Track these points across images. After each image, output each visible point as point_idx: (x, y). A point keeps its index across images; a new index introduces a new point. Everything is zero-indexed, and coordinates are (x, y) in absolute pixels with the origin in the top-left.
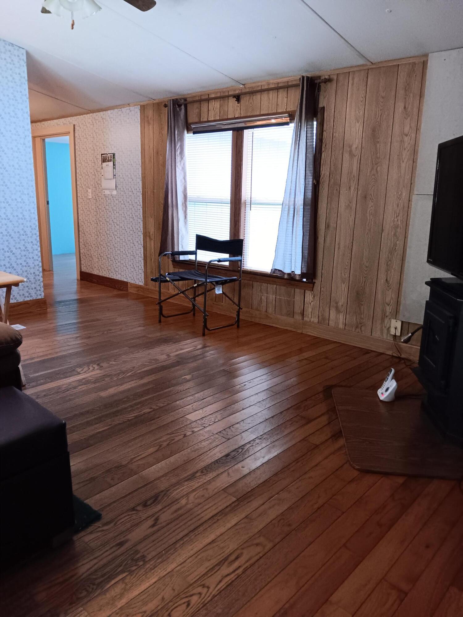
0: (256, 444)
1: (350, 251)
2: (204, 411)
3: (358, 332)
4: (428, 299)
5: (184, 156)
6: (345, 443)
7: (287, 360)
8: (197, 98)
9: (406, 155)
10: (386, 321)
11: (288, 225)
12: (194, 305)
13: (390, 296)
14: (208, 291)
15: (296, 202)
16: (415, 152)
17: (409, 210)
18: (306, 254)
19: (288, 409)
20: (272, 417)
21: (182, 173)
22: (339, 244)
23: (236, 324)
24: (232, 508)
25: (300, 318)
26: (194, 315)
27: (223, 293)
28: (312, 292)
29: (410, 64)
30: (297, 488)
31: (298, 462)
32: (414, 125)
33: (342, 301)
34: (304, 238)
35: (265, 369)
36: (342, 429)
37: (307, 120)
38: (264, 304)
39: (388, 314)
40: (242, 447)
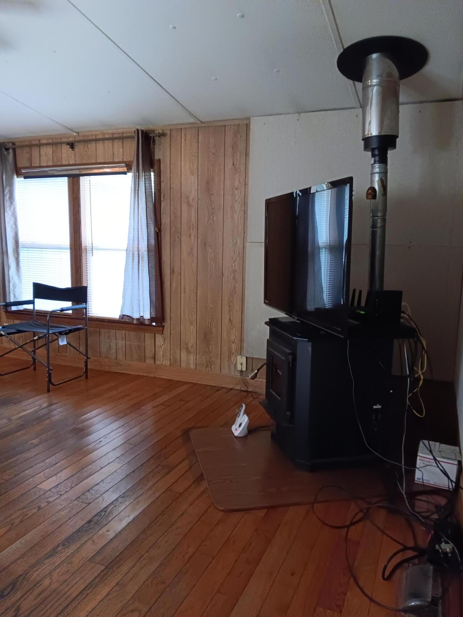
0: (119, 504)
1: (196, 295)
2: (58, 477)
3: (209, 371)
4: (268, 338)
5: (14, 201)
6: (208, 486)
7: (142, 408)
8: (27, 143)
9: (237, 206)
10: (233, 358)
11: (134, 271)
12: (34, 359)
13: (234, 335)
14: (51, 342)
15: (140, 249)
16: (245, 204)
17: (244, 256)
18: (154, 299)
19: (149, 460)
20: (133, 471)
21: (13, 219)
22: (185, 289)
23: (85, 375)
24: (102, 577)
25: (152, 361)
26: (35, 369)
27: (68, 343)
28: (162, 336)
29: (235, 125)
30: (166, 542)
31: (164, 514)
32: (242, 180)
33: (191, 342)
34: (151, 283)
35: (121, 420)
36: (203, 472)
37: (144, 170)
38: (113, 351)
39: (233, 351)
40: (105, 510)
